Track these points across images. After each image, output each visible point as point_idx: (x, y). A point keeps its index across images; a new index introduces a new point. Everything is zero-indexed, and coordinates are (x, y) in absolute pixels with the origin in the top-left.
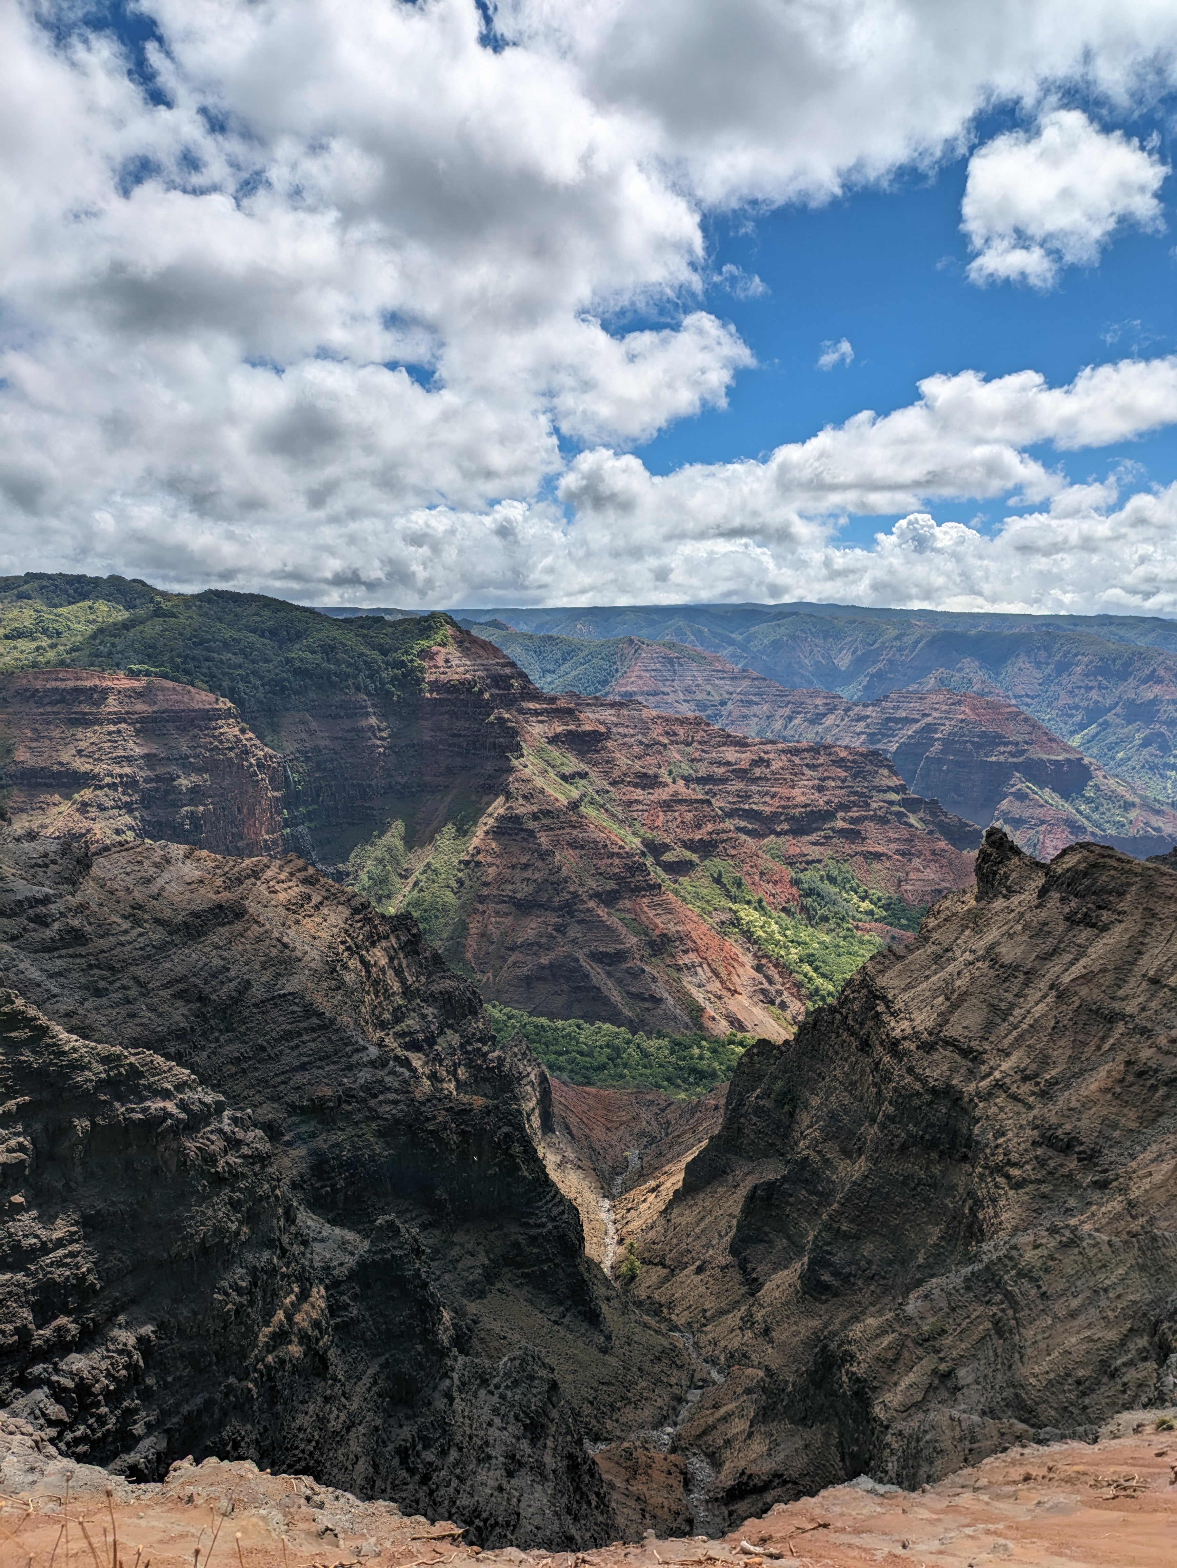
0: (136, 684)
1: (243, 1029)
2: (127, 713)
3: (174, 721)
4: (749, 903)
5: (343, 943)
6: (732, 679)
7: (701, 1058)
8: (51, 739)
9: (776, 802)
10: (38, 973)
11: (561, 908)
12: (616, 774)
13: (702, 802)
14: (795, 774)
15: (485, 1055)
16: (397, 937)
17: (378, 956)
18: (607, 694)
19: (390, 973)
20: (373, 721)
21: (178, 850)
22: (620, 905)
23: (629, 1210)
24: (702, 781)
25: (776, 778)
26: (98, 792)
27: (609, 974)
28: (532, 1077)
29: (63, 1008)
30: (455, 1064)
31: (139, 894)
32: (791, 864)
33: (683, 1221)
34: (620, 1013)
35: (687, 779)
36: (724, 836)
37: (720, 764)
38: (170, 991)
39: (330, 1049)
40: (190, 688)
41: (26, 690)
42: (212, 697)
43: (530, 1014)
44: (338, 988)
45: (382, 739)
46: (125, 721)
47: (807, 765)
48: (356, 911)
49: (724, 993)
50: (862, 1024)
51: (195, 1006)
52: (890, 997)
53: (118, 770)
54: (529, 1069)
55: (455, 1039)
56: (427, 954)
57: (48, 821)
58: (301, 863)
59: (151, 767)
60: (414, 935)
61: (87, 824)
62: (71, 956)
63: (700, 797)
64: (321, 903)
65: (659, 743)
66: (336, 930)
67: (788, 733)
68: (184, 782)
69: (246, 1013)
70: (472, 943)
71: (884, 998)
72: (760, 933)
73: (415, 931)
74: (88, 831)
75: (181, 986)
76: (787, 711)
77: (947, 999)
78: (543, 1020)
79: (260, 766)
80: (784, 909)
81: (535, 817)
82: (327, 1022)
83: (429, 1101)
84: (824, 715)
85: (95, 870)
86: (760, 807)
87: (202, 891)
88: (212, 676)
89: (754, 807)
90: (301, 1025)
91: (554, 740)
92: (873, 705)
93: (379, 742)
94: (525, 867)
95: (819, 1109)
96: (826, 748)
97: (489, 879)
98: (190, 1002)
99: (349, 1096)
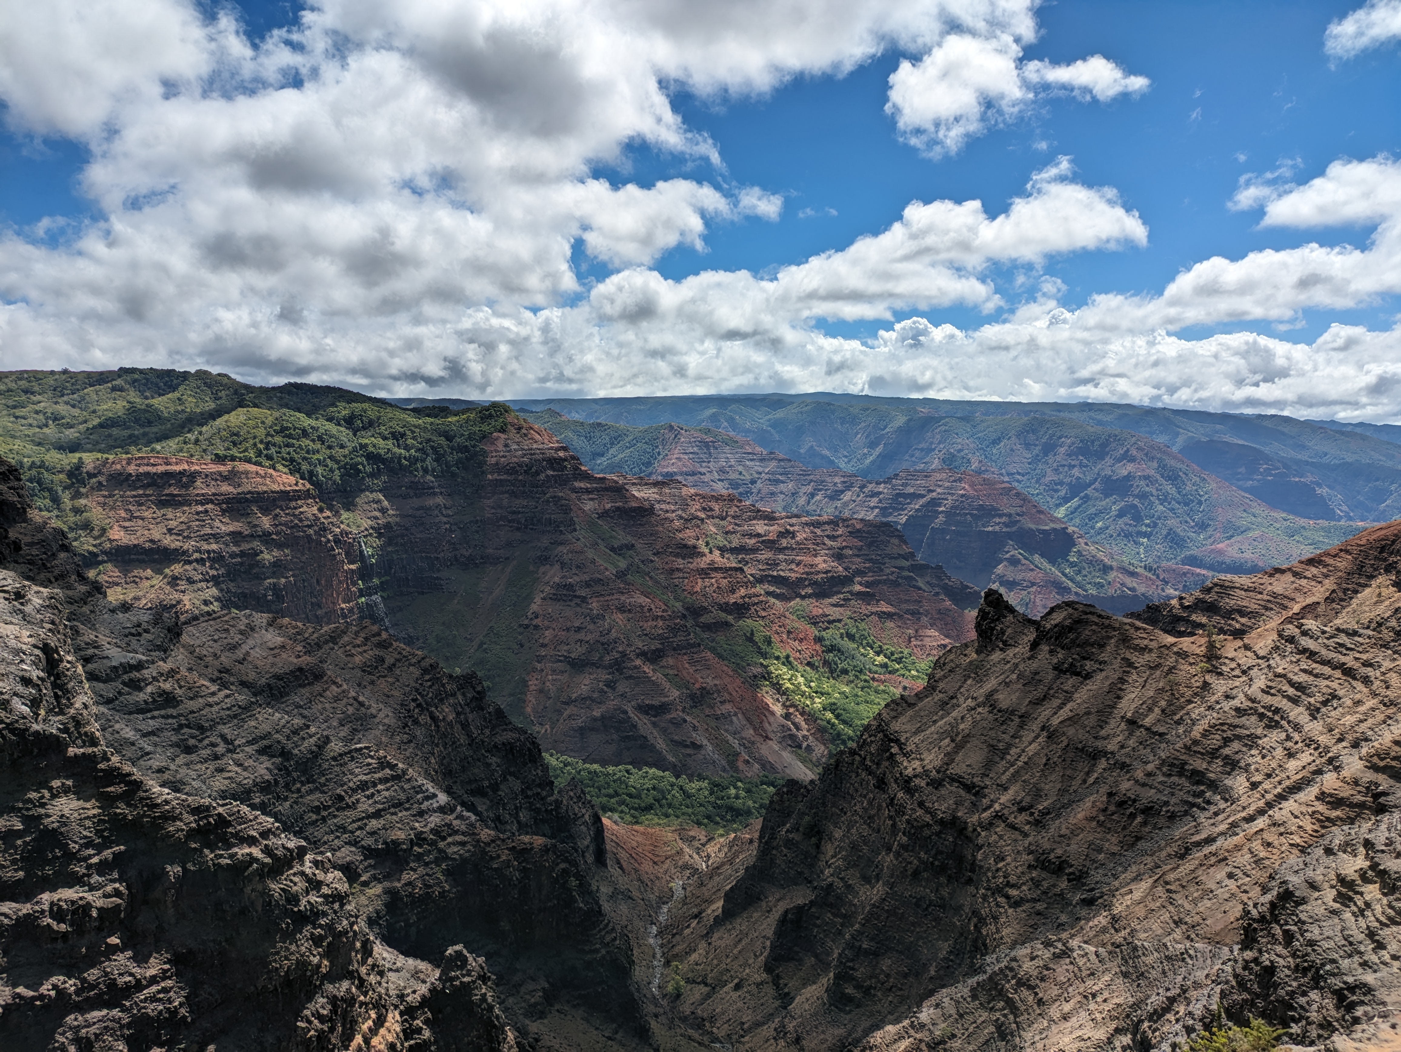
0: (222, 468)
1: (323, 780)
2: (214, 495)
3: (257, 502)
4: (778, 658)
5: (414, 700)
6: (761, 460)
7: (737, 797)
8: (143, 519)
9: (801, 569)
10: (132, 733)
11: (611, 666)
12: (659, 546)
13: (736, 569)
14: (817, 544)
15: (542, 799)
16: (464, 694)
17: (447, 712)
18: (651, 474)
19: (457, 727)
20: (439, 500)
21: (261, 618)
22: (664, 663)
23: (674, 935)
24: (735, 551)
25: (801, 548)
26: (187, 567)
27: (654, 724)
28: (587, 817)
29: (155, 764)
30: (516, 808)
31: (226, 659)
32: (815, 624)
33: (722, 943)
34: (665, 759)
35: (722, 550)
36: (756, 600)
37: (751, 536)
38: (255, 747)
39: (403, 797)
40: (271, 471)
41: (120, 474)
42: (292, 480)
43: (585, 761)
44: (410, 741)
45: (448, 516)
46: (212, 502)
47: (828, 536)
48: (425, 671)
49: (758, 739)
50: (878, 764)
51: (278, 760)
52: (903, 740)
53: (206, 547)
54: (584, 811)
55: (517, 785)
56: (491, 709)
57: (141, 594)
58: (375, 628)
59: (236, 544)
60: (478, 693)
61: (176, 596)
62: (163, 717)
63: (734, 565)
64: (394, 665)
65: (697, 518)
66: (408, 689)
67: (811, 508)
68: (267, 556)
69: (326, 766)
70: (531, 699)
71: (897, 741)
72: (788, 685)
73: (479, 688)
74: (179, 602)
75: (265, 742)
76: (809, 489)
77: (953, 741)
78: (596, 767)
79: (337, 541)
80: (809, 664)
81: (588, 585)
82: (400, 772)
83: (493, 841)
84: (842, 492)
85: (185, 638)
86: (787, 574)
87: (284, 656)
88: (292, 460)
89: (782, 573)
90: (377, 776)
91: (604, 515)
92: (885, 482)
93: (445, 519)
94: (579, 629)
95: (841, 840)
96: (844, 520)
97: (546, 641)
98: (273, 756)
99: (420, 839)
